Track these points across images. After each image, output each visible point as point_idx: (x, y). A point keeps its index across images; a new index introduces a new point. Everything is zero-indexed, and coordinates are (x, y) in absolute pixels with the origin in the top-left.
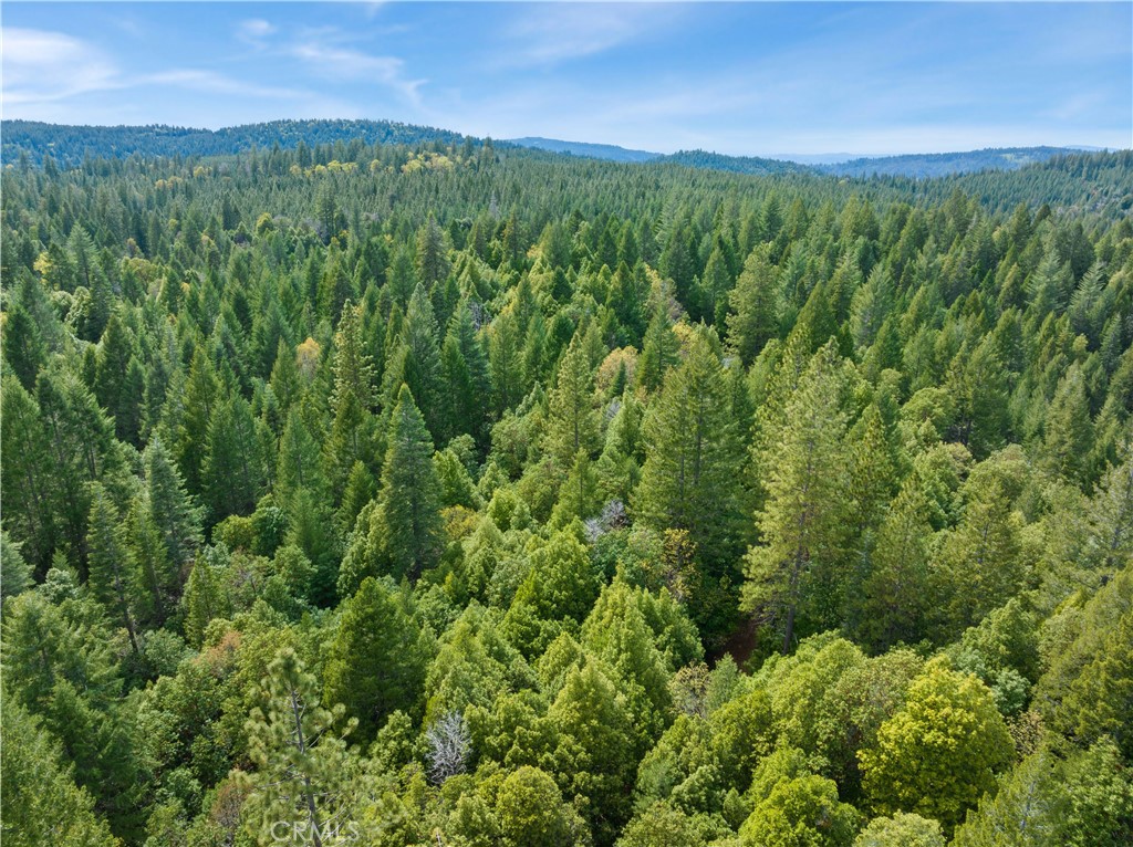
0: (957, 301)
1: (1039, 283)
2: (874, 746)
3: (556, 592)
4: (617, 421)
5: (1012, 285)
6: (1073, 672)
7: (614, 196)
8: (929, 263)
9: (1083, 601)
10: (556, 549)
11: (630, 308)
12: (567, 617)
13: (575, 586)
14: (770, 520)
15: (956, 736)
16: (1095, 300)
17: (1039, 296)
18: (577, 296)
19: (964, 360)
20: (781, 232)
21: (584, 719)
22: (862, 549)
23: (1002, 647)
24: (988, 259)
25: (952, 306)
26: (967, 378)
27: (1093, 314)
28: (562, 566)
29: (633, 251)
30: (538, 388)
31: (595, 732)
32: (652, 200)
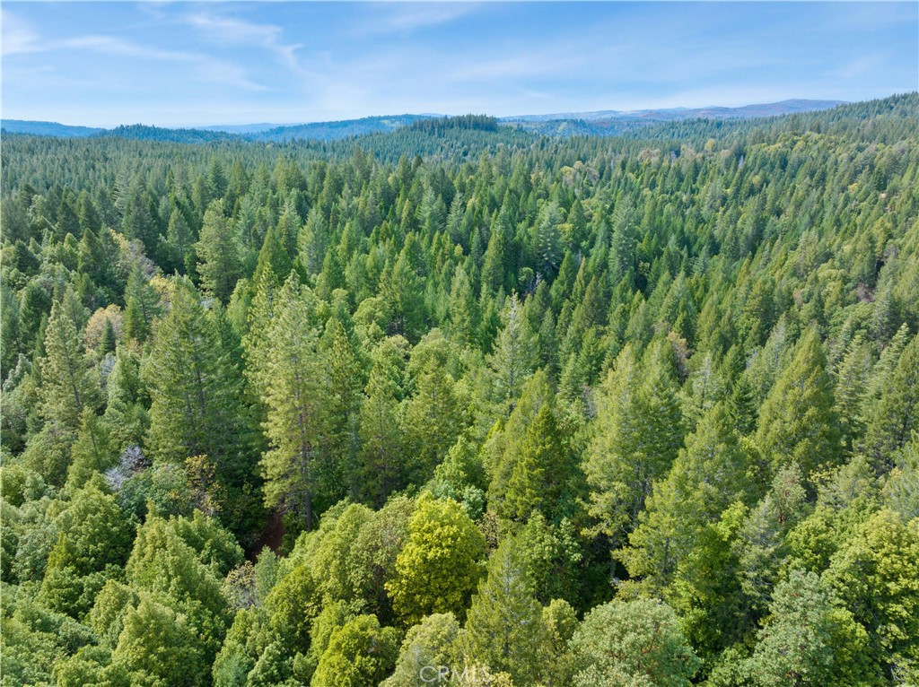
0: (374, 231)
1: (425, 212)
2: (395, 576)
3: (91, 546)
4: (115, 374)
5: (408, 215)
6: (507, 475)
7: (63, 168)
8: (348, 204)
9: (502, 427)
10: (82, 507)
11: (103, 271)
12: (108, 565)
13: (109, 534)
14: (275, 427)
15: (448, 547)
16: (461, 220)
17: (427, 220)
18: (45, 266)
19: (389, 274)
20: (228, 190)
21: (150, 651)
22: (350, 430)
23: (462, 473)
24: (389, 198)
25: (372, 235)
26: (394, 286)
27: (462, 229)
28: (92, 521)
29: (95, 219)
30: (23, 360)
31: (163, 657)
32: (103, 171)
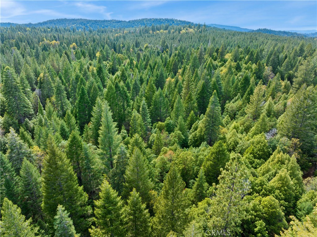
3: (258, 152)
7: (243, 42)
10: (259, 140)
11: (260, 74)
12: (262, 159)
13: (264, 151)
18: (243, 70)
20: (305, 54)
21: (282, 187)
28: (261, 145)
29: (258, 58)
30: (239, 95)
31: (285, 190)
32: (255, 43)
